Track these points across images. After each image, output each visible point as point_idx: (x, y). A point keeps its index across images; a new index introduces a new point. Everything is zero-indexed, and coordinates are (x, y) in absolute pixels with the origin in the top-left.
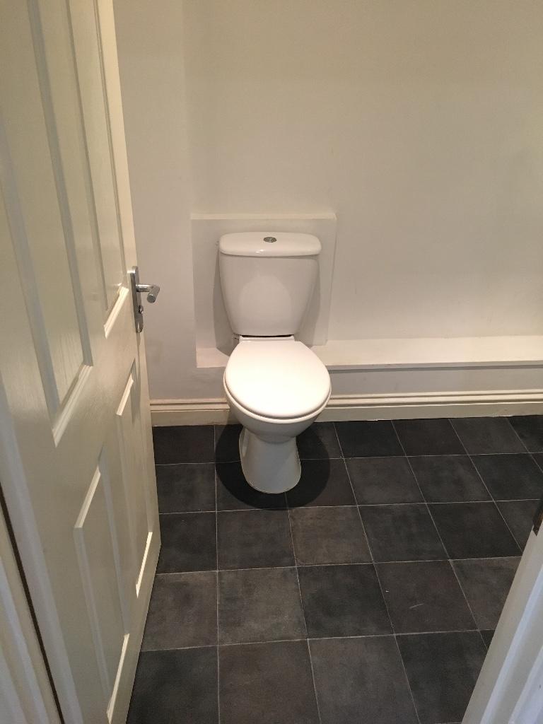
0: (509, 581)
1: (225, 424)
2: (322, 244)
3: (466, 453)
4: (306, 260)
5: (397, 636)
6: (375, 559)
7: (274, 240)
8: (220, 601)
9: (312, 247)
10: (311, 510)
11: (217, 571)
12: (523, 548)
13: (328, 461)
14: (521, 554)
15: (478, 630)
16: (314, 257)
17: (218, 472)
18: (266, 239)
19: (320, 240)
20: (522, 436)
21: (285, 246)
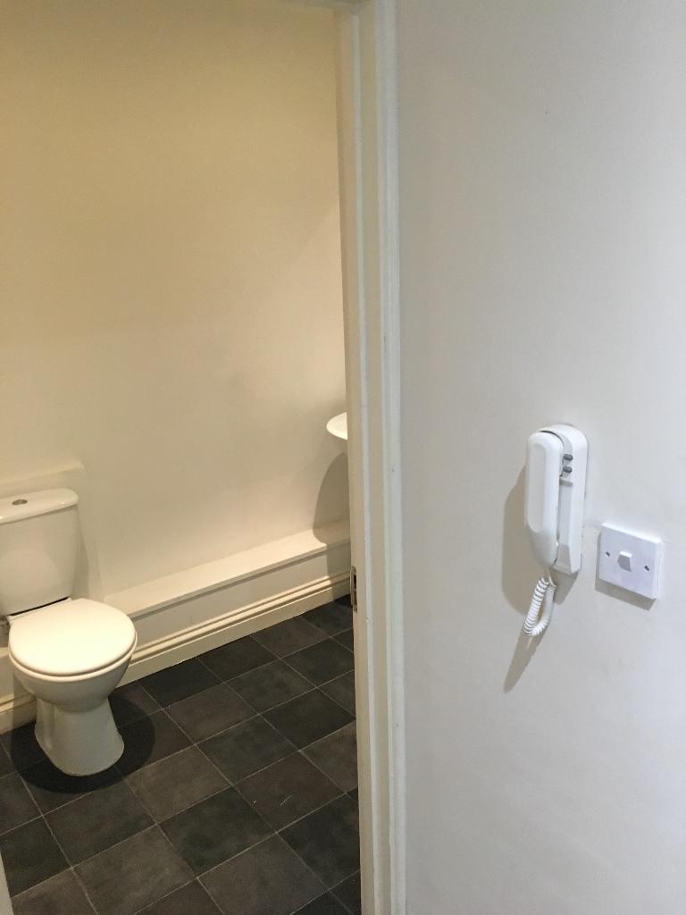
0: (354, 743)
1: (10, 728)
2: (77, 493)
3: (276, 658)
4: (66, 513)
5: (279, 834)
6: (232, 781)
7: (24, 502)
8: (88, 892)
9: (69, 498)
10: (149, 769)
11: (72, 868)
12: (355, 713)
13: (148, 718)
14: (355, 719)
15: (346, 793)
16: (73, 507)
17: (25, 779)
18: (15, 503)
19: (74, 490)
20: (318, 626)
21: (38, 505)
